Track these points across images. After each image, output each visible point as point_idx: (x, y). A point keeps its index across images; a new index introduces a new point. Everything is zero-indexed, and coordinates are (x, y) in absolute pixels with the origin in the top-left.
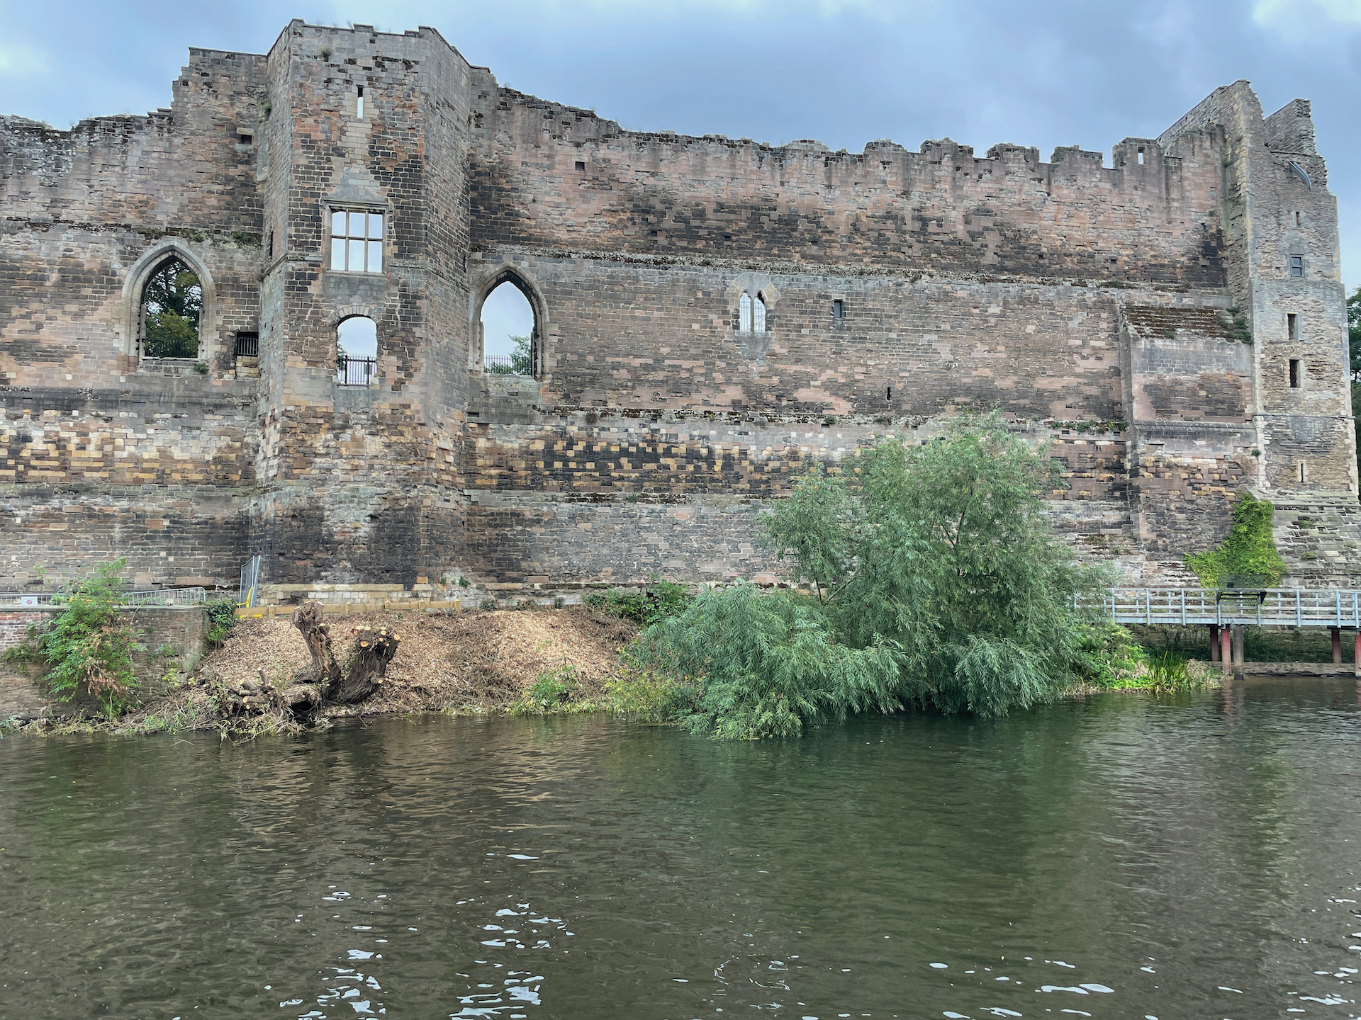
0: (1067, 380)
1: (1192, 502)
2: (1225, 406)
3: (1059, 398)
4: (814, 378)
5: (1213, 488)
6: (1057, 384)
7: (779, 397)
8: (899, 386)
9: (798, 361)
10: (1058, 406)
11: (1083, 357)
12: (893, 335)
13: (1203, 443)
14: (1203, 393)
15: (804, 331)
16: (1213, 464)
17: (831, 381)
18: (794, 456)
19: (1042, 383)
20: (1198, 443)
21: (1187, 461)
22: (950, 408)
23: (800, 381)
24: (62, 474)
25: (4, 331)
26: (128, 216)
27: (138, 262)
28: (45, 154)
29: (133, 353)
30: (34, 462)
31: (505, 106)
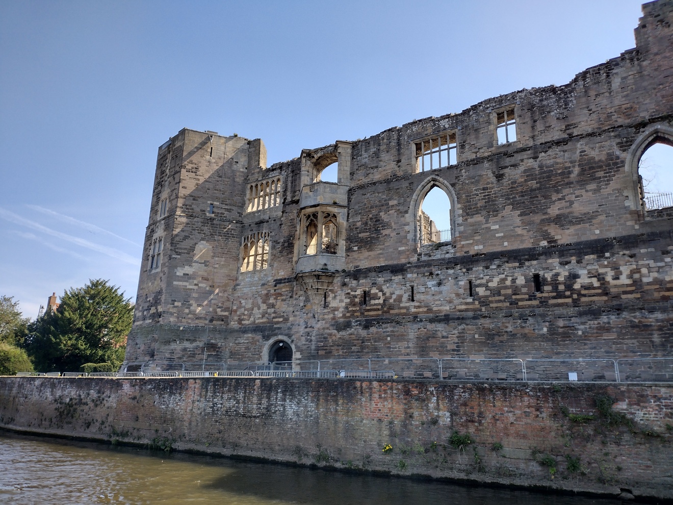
24: (605, 298)
25: (549, 211)
26: (619, 120)
27: (633, 147)
28: (558, 101)
29: (640, 208)
30: (583, 292)
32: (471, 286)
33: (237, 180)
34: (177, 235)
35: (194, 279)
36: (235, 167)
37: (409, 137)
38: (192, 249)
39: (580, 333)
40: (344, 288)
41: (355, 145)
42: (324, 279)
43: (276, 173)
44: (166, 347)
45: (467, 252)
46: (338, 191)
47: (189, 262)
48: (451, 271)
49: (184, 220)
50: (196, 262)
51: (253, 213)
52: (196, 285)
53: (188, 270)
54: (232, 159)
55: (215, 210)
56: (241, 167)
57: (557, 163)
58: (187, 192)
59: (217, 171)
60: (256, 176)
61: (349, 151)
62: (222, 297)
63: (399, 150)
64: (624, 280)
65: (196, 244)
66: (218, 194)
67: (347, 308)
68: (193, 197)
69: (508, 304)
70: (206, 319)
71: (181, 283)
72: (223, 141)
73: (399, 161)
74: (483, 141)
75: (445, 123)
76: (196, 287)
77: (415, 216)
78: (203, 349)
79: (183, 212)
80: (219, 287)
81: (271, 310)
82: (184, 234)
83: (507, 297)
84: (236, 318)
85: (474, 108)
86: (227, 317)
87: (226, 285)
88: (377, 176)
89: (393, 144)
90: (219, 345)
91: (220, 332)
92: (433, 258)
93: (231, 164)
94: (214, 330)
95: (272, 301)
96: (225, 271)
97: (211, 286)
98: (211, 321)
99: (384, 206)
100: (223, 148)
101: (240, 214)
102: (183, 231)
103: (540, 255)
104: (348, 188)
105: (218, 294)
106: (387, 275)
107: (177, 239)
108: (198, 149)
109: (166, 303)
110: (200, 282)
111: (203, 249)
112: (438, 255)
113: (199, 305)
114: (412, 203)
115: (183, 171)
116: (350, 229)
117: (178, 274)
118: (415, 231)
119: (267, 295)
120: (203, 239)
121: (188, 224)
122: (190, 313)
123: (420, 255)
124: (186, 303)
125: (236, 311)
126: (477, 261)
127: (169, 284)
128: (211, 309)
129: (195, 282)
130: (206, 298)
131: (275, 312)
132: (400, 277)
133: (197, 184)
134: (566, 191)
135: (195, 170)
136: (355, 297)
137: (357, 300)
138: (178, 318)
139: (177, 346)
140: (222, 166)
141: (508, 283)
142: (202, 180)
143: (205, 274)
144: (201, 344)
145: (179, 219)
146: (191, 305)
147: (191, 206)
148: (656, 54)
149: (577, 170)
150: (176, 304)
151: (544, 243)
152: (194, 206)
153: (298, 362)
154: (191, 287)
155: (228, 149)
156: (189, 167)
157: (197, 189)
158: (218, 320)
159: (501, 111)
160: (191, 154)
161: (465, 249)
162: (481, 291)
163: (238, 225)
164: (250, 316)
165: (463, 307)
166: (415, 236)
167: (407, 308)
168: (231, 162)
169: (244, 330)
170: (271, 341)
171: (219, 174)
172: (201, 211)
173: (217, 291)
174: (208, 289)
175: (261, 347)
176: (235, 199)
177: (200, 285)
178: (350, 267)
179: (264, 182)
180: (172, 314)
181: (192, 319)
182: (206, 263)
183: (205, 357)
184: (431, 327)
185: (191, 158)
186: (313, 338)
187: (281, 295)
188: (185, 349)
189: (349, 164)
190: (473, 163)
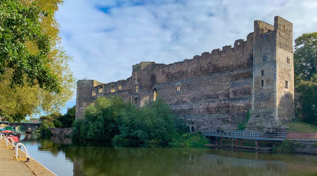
0: (222, 91)
1: (238, 113)
2: (247, 93)
3: (220, 95)
4: (185, 96)
5: (243, 110)
6: (220, 92)
7: (181, 100)
8: (196, 96)
9: (183, 94)
10: (220, 96)
11: (225, 86)
12: (195, 88)
13: (241, 101)
14: (243, 91)
15: (184, 89)
16: (243, 105)
17: (187, 97)
18: (182, 109)
19: (218, 92)
20: (240, 101)
21: (238, 105)
22: (203, 99)
23: (184, 97)
28: (125, 83)
31: (155, 66)
33: (90, 89)
34: (79, 102)
37: (111, 85)
38: (82, 104)
49: (80, 99)
50: (83, 107)
51: (93, 96)
55: (86, 96)
57: (123, 95)
60: (93, 88)
61: (104, 86)
68: (82, 94)
72: (87, 81)
73: (110, 90)
74: (118, 89)
82: (81, 101)
89: (109, 86)
111: (84, 104)
120: (84, 102)
124: (82, 114)
133: (82, 91)
135: (82, 88)
140: (87, 87)
152: (82, 96)
155: (88, 83)
159: (120, 83)
163: (91, 98)
168: (89, 85)
172: (84, 96)
176: (90, 93)
179: (94, 90)
182: (85, 107)
189: (104, 88)
190: (116, 92)
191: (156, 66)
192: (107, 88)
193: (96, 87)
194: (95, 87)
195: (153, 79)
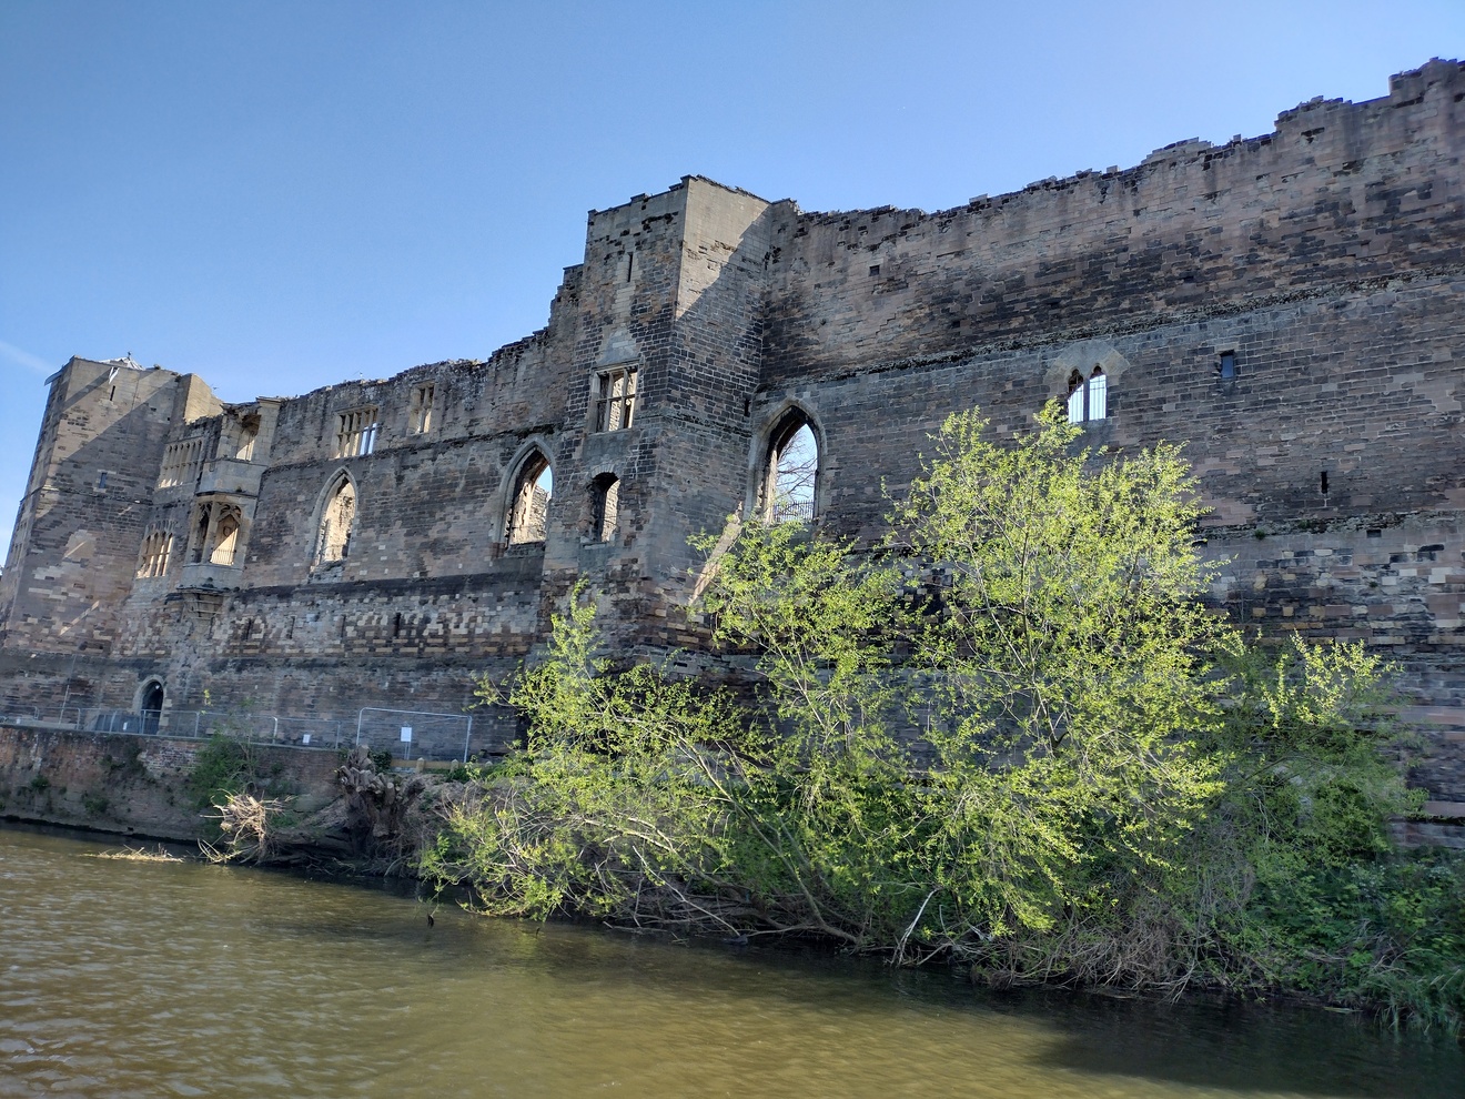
8: (1345, 468)
12: (1331, 387)
15: (1166, 407)
24: (443, 650)
25: (430, 533)
26: (513, 423)
27: (511, 461)
28: (471, 384)
29: (503, 540)
30: (429, 641)
31: (802, 232)
32: (344, 623)
33: (151, 437)
34: (41, 520)
35: (63, 585)
36: (149, 416)
37: (336, 404)
38: (64, 541)
39: (412, 690)
40: (232, 614)
41: (284, 405)
42: (207, 599)
43: (200, 430)
44: (7, 681)
45: (352, 578)
46: (249, 473)
47: (57, 561)
48: (330, 602)
49: (55, 497)
50: (67, 560)
51: (166, 489)
52: (63, 594)
53: (53, 571)
54: (147, 404)
55: (108, 483)
56: (159, 418)
57: (449, 471)
58: (65, 455)
59: (119, 423)
60: (178, 432)
61: (276, 413)
62: (104, 613)
63: (323, 422)
64: (463, 630)
65: (70, 533)
66: (116, 458)
67: (228, 642)
68: (75, 463)
69: (367, 650)
70: (74, 644)
71: (40, 591)
72: (134, 376)
73: (320, 439)
74: (397, 428)
75: (371, 393)
76: (64, 598)
77: (319, 520)
78: (64, 687)
79: (54, 485)
80: (100, 598)
81: (156, 638)
82: (53, 518)
83: (370, 640)
84: (119, 646)
85: (400, 376)
86: (108, 643)
87: (113, 596)
88: (296, 457)
89: (319, 412)
90: (91, 682)
91: (94, 664)
92: (322, 582)
93: (144, 412)
94: (86, 661)
95: (158, 624)
96: (112, 575)
97: (90, 597)
98: (83, 647)
99: (291, 501)
100: (133, 387)
101: (150, 490)
102: (51, 513)
103: (406, 589)
104: (264, 469)
105: (97, 608)
106: (273, 600)
107: (41, 525)
108: (91, 388)
109: (16, 618)
110: (70, 590)
111: (81, 541)
112: (328, 579)
113: (66, 624)
114: (318, 502)
115: (63, 422)
116: (255, 530)
117: (37, 577)
118: (316, 542)
119: (156, 616)
120: (82, 527)
121: (60, 503)
122: (50, 634)
123: (311, 576)
124: (46, 620)
125: (120, 635)
126: (355, 591)
127: (22, 590)
128: (84, 631)
129: (64, 589)
130: (79, 614)
131: (159, 642)
132: (285, 604)
133: (83, 444)
134: (449, 509)
135: (83, 422)
136: (239, 627)
137: (240, 632)
138: (31, 640)
139: (25, 681)
140: (129, 415)
141: (374, 623)
142: (92, 436)
143: (81, 579)
144: (62, 680)
145: (48, 496)
146: (53, 623)
147: (69, 476)
148: (560, 341)
149: (462, 483)
150: (30, 620)
151: (417, 575)
152: (73, 477)
153: (167, 712)
154: (55, 597)
155: (141, 389)
156: (74, 416)
157: (81, 451)
158: (94, 646)
159: (423, 386)
160: (78, 396)
161: (352, 574)
162: (350, 631)
163: (144, 506)
164: (133, 643)
165: (330, 651)
166: (315, 548)
167: (283, 647)
168: (145, 409)
169: (122, 664)
170: (146, 682)
171: (122, 428)
172: (86, 483)
173: (96, 604)
174: (82, 600)
175: (135, 688)
176: (144, 466)
177: (71, 595)
178: (244, 586)
179: (185, 444)
180: (22, 634)
181: (53, 643)
182: (83, 563)
183: (66, 698)
184: (296, 673)
185: (77, 403)
186: (188, 681)
187: (169, 616)
188: (36, 686)
189: (272, 432)
190: (381, 455)
191: (816, 233)
192: (301, 424)
193: (204, 423)
194: (195, 426)
195: (776, 333)
